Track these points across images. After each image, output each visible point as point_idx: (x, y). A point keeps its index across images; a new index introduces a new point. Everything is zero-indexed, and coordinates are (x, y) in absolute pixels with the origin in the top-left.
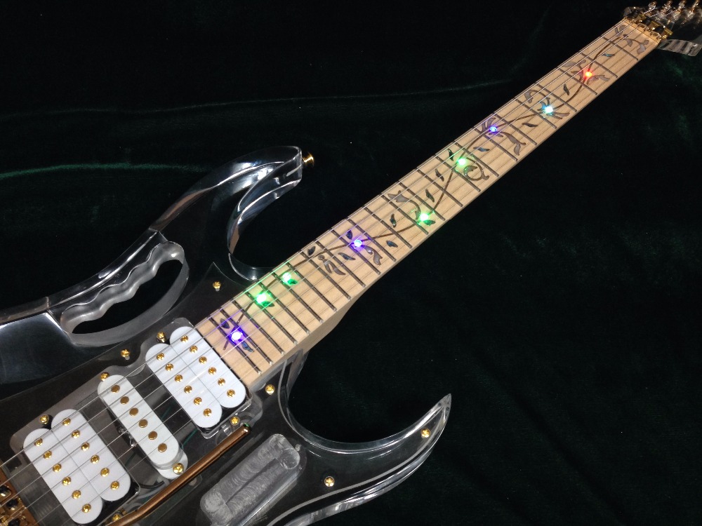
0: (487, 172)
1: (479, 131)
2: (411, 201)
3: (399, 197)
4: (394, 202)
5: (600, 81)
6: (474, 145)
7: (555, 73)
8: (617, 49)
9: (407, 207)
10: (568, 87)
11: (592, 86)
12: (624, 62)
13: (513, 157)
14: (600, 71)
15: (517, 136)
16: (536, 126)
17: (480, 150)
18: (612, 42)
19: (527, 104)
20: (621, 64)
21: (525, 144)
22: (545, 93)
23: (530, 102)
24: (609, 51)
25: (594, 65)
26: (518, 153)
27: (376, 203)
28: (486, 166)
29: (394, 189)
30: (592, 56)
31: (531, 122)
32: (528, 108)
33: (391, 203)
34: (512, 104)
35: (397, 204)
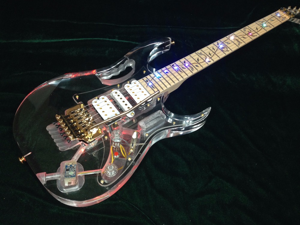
0: (229, 49)
1: (227, 38)
2: (204, 55)
3: (201, 54)
4: (199, 55)
5: (268, 27)
6: (226, 42)
7: (254, 24)
8: (275, 19)
9: (203, 56)
10: (258, 28)
11: (266, 29)
12: (277, 23)
13: (237, 46)
14: (269, 24)
15: (240, 40)
16: (246, 38)
17: (227, 43)
18: (274, 17)
19: (244, 32)
20: (276, 23)
21: (241, 43)
22: (250, 29)
23: (245, 31)
24: (272, 19)
25: (267, 23)
26: (239, 45)
27: (193, 55)
28: (229, 48)
29: (199, 51)
30: (267, 20)
31: (244, 37)
32: (244, 33)
33: (198, 55)
34: (239, 31)
35: (200, 55)
